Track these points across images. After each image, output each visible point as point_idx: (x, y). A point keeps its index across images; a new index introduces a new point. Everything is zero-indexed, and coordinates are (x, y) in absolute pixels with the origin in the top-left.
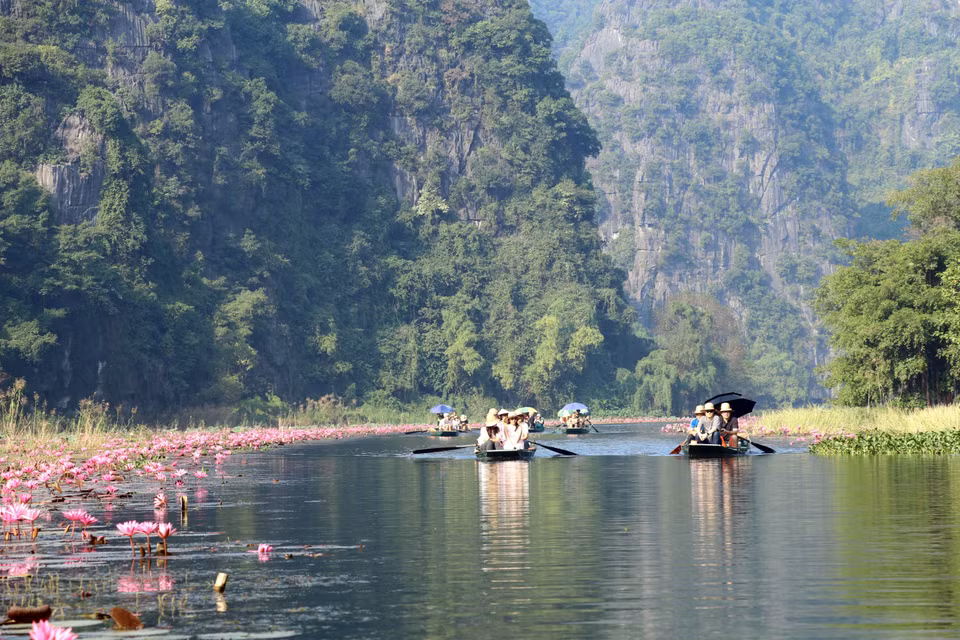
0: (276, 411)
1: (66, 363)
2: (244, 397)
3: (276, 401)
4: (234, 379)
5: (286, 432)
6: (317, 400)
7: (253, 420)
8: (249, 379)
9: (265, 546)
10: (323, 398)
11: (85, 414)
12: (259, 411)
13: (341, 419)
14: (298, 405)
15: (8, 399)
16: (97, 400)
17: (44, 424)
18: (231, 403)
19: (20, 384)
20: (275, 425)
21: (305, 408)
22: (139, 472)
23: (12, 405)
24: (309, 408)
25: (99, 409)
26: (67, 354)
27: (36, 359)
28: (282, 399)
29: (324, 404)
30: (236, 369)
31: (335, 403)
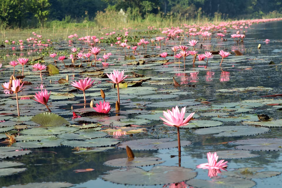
0: (262, 15)
1: (210, 5)
2: (254, 12)
3: (261, 13)
4: (251, 7)
5: (265, 20)
6: (272, 12)
7: (256, 18)
8: (255, 7)
9: (268, 40)
10: (274, 11)
11: (216, 16)
12: (257, 15)
13: (278, 16)
14: (267, 14)
15: (198, 13)
16: (219, 13)
17: (206, 19)
18: (250, 13)
19: (200, 9)
20: (262, 18)
21: (269, 14)
22: (231, 28)
23: (199, 14)
24: (270, 14)
25: (219, 15)
26: (211, 2)
27: (203, 4)
28: (263, 12)
29: (274, 13)
30: (251, 5)
31: (277, 13)
